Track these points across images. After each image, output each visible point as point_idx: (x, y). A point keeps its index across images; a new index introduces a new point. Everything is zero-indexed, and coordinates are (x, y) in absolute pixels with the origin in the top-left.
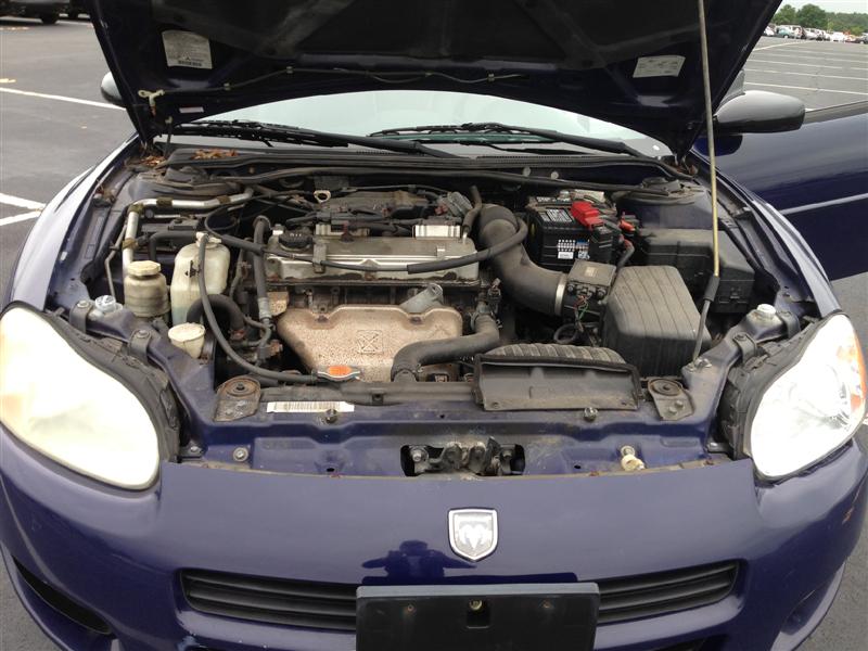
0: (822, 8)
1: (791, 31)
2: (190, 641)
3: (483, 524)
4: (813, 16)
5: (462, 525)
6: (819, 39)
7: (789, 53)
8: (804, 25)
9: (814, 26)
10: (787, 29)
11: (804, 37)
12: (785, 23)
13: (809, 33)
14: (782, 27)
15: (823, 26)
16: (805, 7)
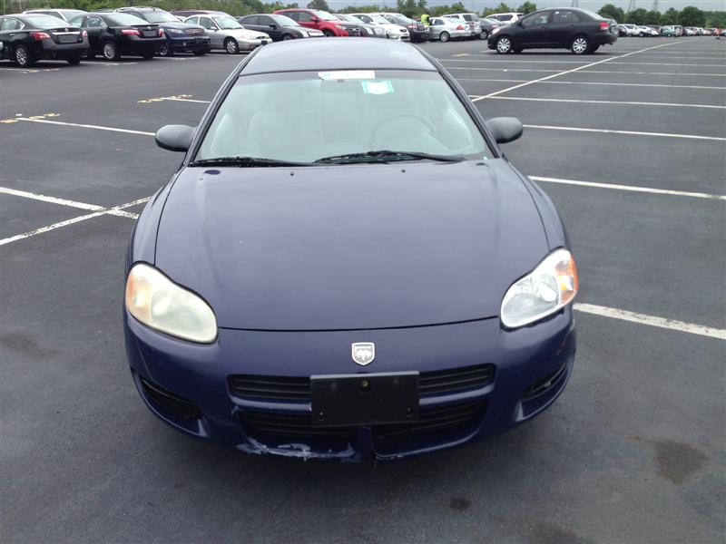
0: (700, 9)
1: (673, 30)
2: (236, 408)
3: (368, 350)
4: (693, 15)
5: (358, 350)
6: (697, 35)
7: (660, 54)
8: (685, 24)
9: (694, 24)
10: (670, 29)
11: (685, 34)
12: (669, 24)
13: (689, 31)
14: (666, 27)
15: (702, 24)
16: (685, 9)
